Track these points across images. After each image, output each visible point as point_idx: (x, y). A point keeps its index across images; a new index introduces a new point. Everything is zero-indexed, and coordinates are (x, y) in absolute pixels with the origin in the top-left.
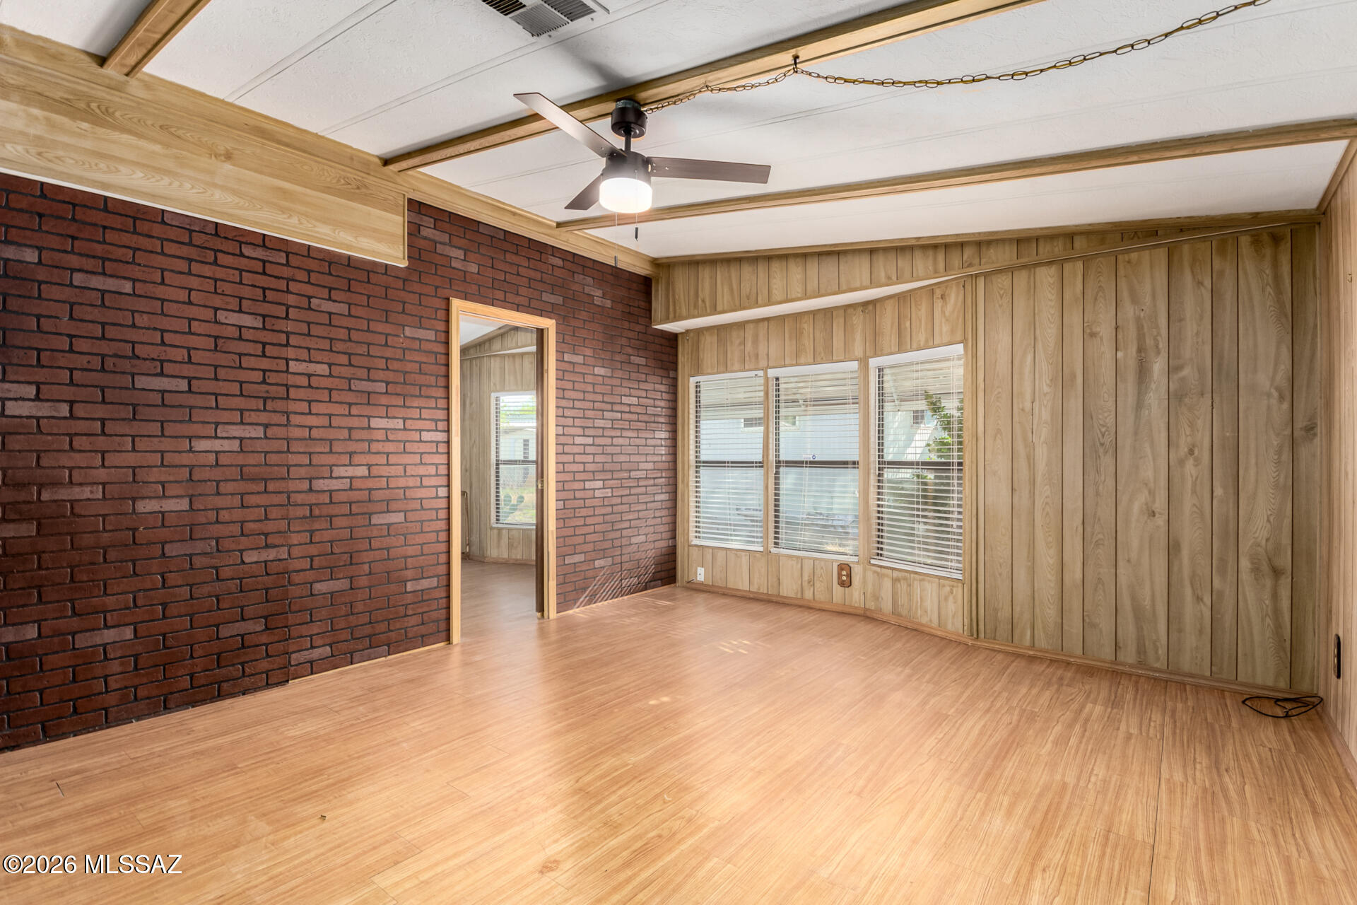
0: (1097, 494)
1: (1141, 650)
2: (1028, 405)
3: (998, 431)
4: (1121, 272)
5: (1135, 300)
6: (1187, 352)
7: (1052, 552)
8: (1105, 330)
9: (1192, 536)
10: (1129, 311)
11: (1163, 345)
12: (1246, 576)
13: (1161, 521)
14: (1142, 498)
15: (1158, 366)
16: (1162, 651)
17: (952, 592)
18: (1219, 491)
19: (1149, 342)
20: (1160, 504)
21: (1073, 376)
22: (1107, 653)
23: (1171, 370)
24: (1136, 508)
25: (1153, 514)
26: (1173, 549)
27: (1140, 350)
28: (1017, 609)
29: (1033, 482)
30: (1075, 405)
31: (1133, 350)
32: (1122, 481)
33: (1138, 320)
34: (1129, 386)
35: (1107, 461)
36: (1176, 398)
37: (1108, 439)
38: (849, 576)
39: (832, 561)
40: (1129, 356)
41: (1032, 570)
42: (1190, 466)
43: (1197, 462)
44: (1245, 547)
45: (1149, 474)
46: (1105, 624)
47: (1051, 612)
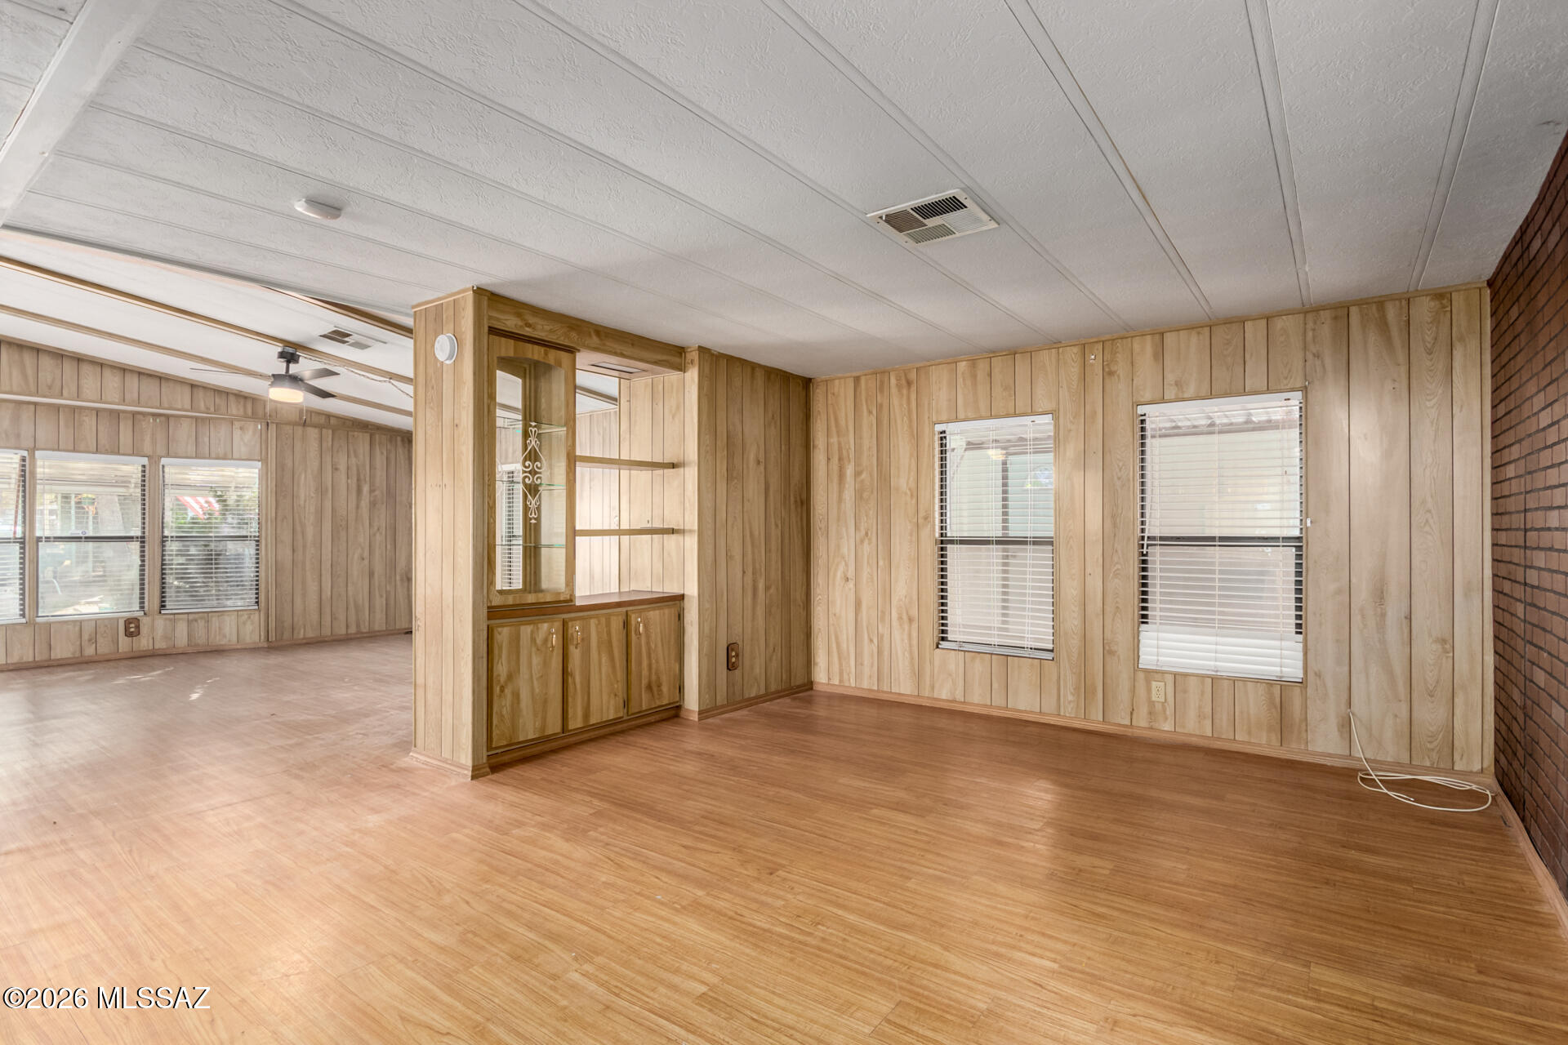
0: (339, 551)
1: (358, 626)
2: (302, 503)
3: (285, 517)
4: (350, 441)
5: (356, 456)
6: (378, 481)
7: (316, 583)
8: (342, 467)
9: (379, 568)
10: (353, 460)
11: (368, 479)
12: (398, 583)
13: (366, 562)
14: (359, 551)
15: (366, 489)
16: (367, 624)
17: (249, 618)
18: (389, 547)
19: (362, 477)
20: (366, 554)
21: (327, 489)
22: (343, 631)
23: (372, 491)
24: (356, 556)
25: (363, 559)
26: (371, 574)
27: (358, 480)
28: (296, 619)
29: (304, 547)
30: (328, 505)
31: (355, 479)
32: (350, 543)
33: (357, 466)
34: (354, 496)
35: (343, 534)
36: (373, 504)
37: (344, 523)
38: (138, 627)
39: (118, 619)
40: (353, 482)
41: (304, 595)
42: (378, 535)
43: (381, 534)
44: (398, 571)
45: (362, 540)
46: (342, 617)
47: (315, 617)
